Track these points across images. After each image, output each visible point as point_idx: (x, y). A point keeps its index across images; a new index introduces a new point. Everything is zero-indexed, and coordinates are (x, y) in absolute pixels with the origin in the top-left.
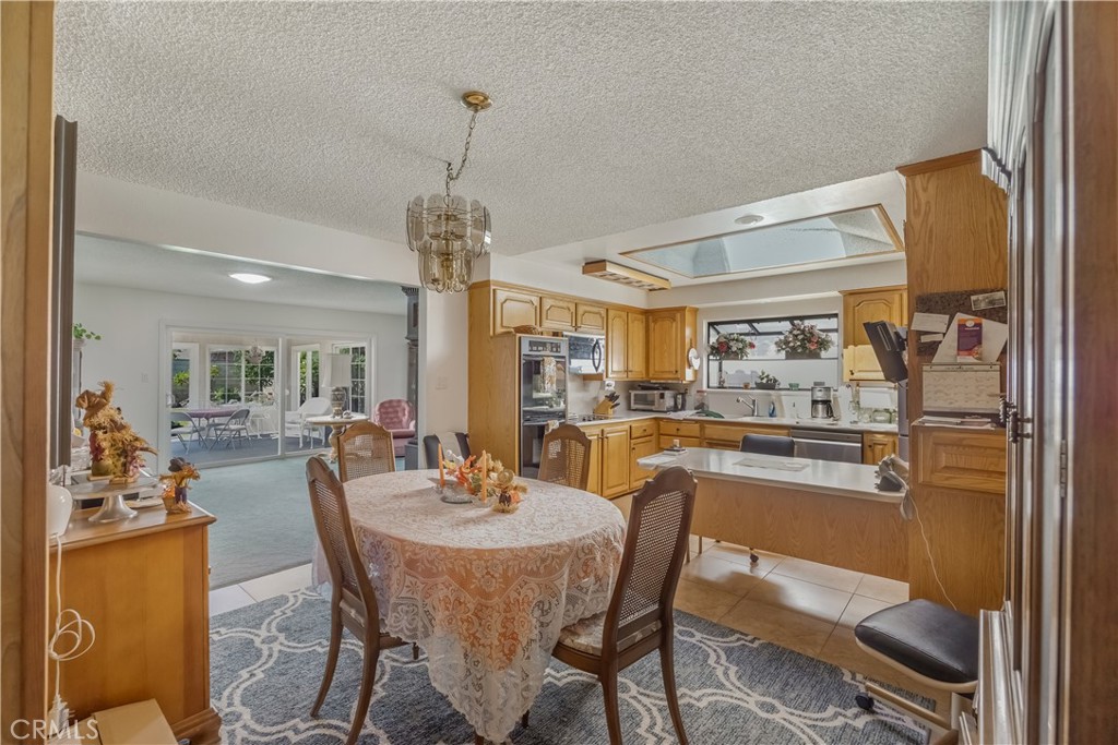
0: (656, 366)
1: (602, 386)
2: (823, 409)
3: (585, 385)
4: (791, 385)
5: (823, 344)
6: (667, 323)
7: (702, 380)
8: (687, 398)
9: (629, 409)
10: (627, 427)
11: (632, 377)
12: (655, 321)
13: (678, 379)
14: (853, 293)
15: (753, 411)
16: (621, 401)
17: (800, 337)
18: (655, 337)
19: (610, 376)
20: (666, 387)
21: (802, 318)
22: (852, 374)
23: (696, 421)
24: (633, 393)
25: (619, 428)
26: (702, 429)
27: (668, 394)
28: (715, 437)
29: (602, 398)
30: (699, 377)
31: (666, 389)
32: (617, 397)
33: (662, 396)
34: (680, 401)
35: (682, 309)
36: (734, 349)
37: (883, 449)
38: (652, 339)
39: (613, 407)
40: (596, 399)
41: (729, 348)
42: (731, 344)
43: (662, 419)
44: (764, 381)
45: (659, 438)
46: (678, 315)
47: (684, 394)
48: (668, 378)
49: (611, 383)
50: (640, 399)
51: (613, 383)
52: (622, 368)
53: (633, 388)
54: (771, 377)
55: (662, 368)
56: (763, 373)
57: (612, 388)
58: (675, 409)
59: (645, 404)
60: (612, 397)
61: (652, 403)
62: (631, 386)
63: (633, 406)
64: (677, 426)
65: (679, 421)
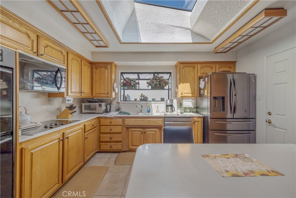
0: (96, 91)
1: (64, 101)
2: (170, 108)
3: (49, 101)
4: (153, 99)
5: (166, 83)
6: (103, 69)
7: (118, 97)
8: (112, 106)
9: (81, 112)
10: (82, 126)
11: (84, 95)
12: (96, 68)
13: (108, 97)
14: (182, 63)
15: (142, 110)
16: (77, 109)
17: (158, 80)
18: (96, 76)
19: (70, 94)
20: (102, 101)
21: (158, 73)
22: (182, 94)
23: (120, 117)
24: (83, 104)
25: (77, 128)
26: (124, 121)
27: (103, 104)
28: (130, 124)
29: (64, 108)
30: (117, 96)
31: (102, 102)
32: (75, 107)
33: (100, 106)
34: (108, 108)
35: (111, 63)
36: (132, 84)
37: (198, 123)
38: (94, 77)
39: (72, 113)
40: (59, 109)
41: (130, 84)
42: (131, 82)
43: (102, 117)
44: (143, 98)
45: (100, 127)
46: (109, 66)
47: (110, 104)
48: (103, 97)
49: (70, 99)
50: (88, 108)
51: (72, 99)
52: (78, 90)
53: (84, 102)
54: (145, 96)
55: (100, 92)
56: (142, 95)
57: (71, 103)
58: (106, 111)
59: (91, 110)
60: (71, 108)
61: (96, 109)
62: (82, 100)
63: (83, 111)
64: (110, 120)
65: (112, 118)
